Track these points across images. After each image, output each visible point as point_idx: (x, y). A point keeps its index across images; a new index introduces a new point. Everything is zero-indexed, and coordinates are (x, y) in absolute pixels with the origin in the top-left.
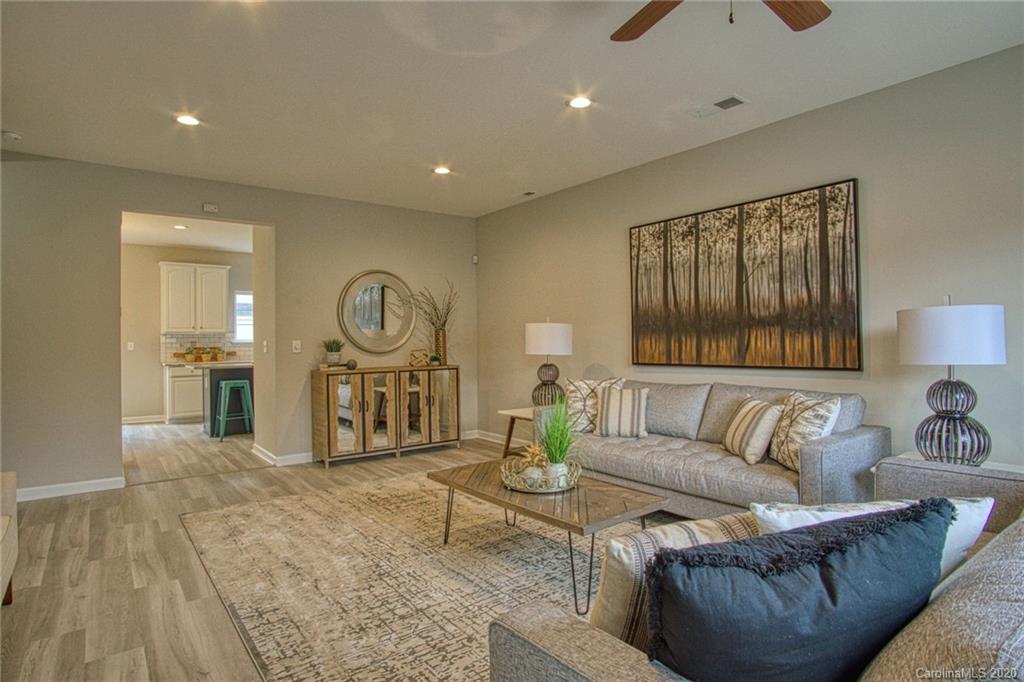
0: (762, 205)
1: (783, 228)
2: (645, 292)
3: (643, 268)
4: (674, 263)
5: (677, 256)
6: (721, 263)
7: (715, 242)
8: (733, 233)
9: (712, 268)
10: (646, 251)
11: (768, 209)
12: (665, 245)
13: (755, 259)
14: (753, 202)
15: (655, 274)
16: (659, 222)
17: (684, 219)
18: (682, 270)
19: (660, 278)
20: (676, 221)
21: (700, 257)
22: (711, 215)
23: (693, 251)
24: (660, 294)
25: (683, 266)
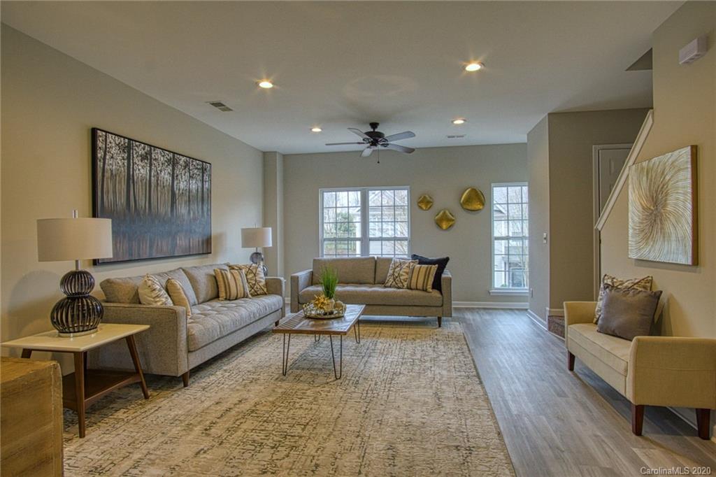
0: (183, 159)
1: (190, 177)
2: (111, 196)
3: (109, 172)
4: (135, 178)
5: (137, 172)
6: (164, 187)
7: (161, 171)
8: (170, 169)
9: (159, 188)
10: (112, 157)
11: (185, 162)
12: (129, 158)
13: (179, 190)
14: (180, 155)
15: (120, 182)
16: (125, 138)
17: (143, 145)
18: (140, 184)
19: (124, 186)
20: (137, 143)
21: (153, 178)
22: (159, 151)
23: (148, 172)
24: (124, 200)
25: (141, 181)
